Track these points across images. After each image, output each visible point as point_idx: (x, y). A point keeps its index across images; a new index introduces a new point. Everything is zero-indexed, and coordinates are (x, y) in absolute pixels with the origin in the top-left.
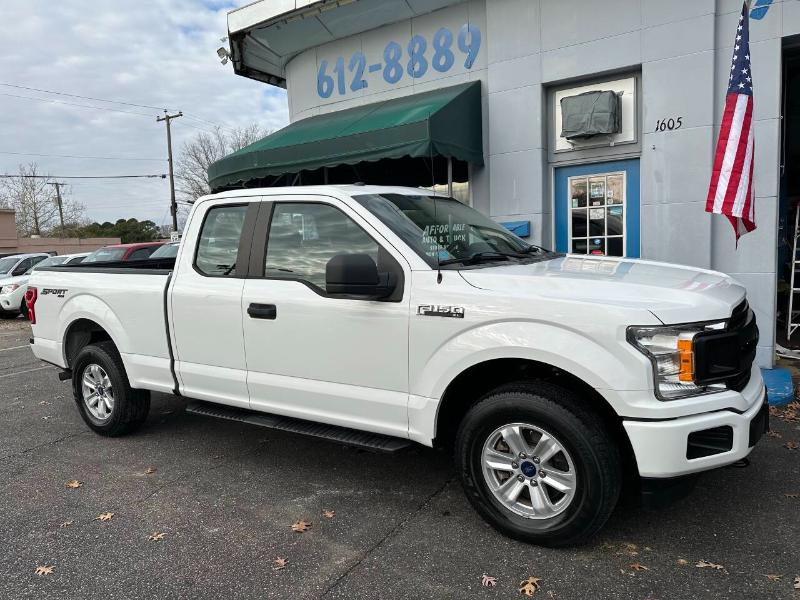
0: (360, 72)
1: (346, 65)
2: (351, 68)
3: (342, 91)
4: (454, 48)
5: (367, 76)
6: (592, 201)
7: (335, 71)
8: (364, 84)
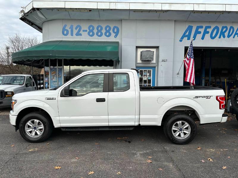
0: (79, 31)
1: (74, 27)
2: (76, 29)
3: (72, 35)
4: (111, 31)
5: (81, 32)
6: (144, 75)
7: (70, 28)
8: (81, 35)
